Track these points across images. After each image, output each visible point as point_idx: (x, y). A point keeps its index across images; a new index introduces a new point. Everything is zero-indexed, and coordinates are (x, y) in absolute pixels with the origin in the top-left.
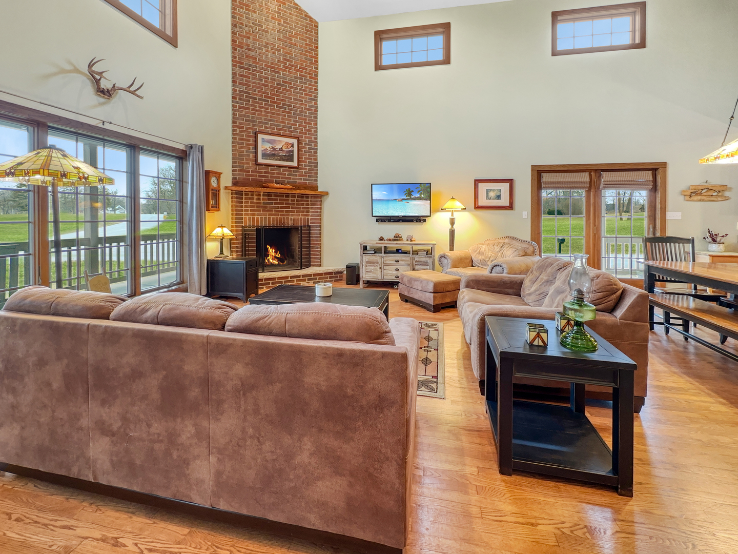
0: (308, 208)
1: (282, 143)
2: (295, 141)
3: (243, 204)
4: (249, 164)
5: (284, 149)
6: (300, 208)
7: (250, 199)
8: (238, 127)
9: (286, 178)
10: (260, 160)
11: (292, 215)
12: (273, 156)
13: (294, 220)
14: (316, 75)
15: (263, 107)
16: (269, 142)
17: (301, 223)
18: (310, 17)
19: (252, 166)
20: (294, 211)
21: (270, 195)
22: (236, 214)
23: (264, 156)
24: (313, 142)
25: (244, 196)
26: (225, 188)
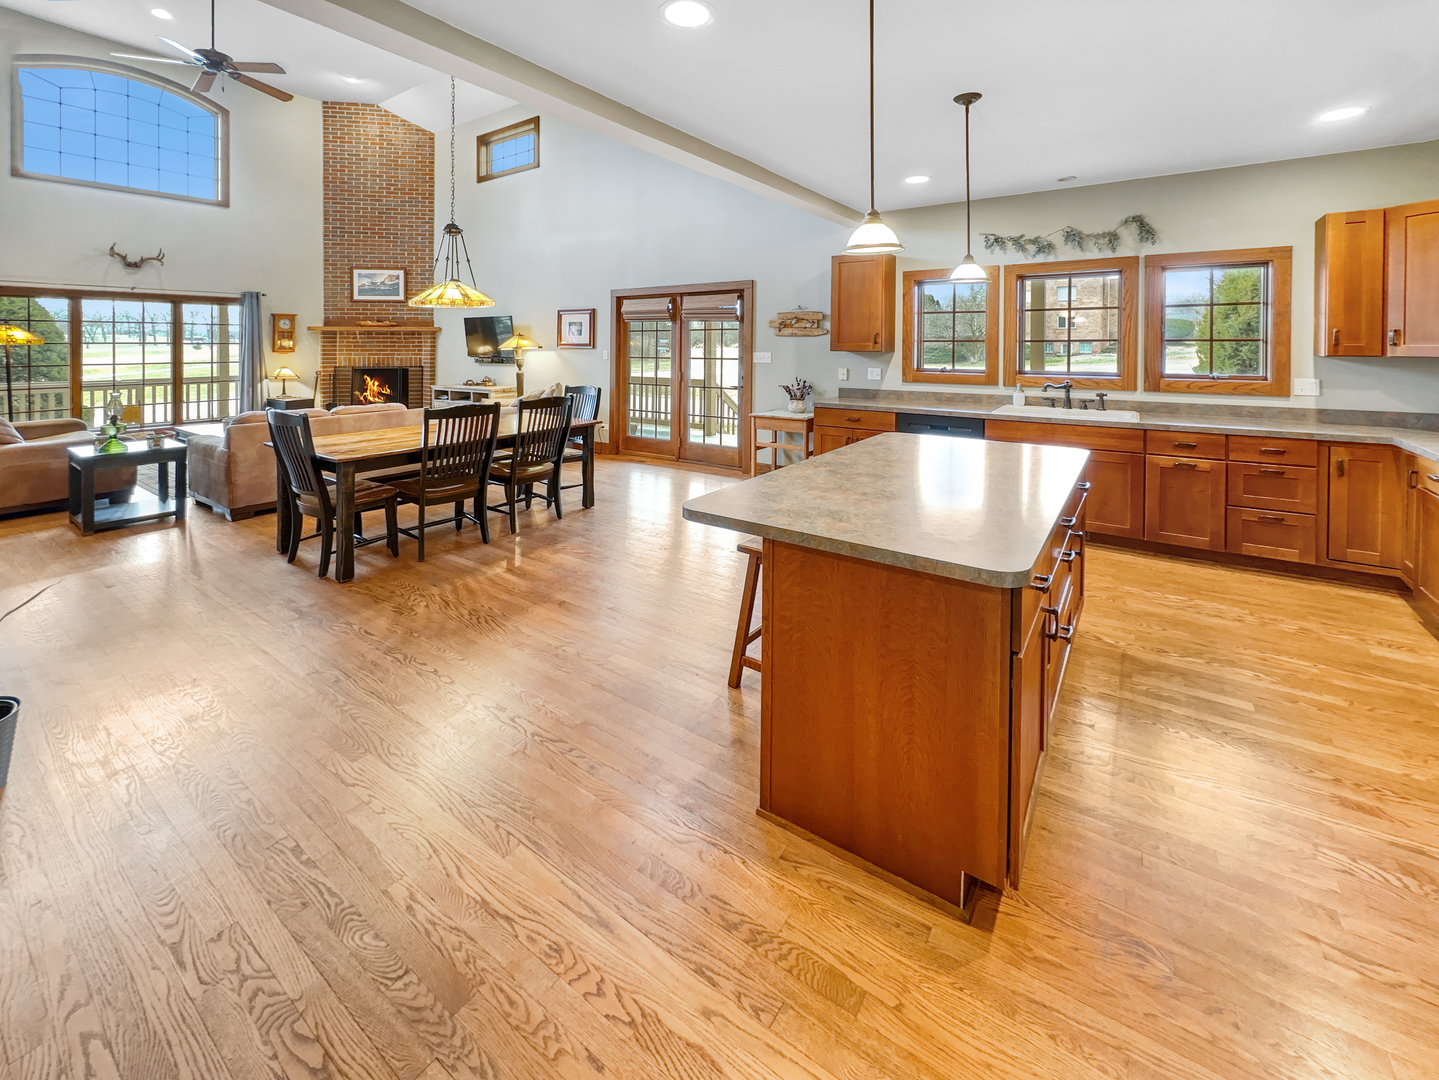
0: (420, 346)
1: (383, 276)
2: (401, 273)
3: (338, 344)
4: (343, 301)
5: (386, 282)
6: (409, 346)
7: (345, 338)
8: (331, 265)
9: (390, 314)
10: (356, 297)
11: (398, 355)
12: (372, 291)
13: (402, 359)
14: (432, 194)
15: (360, 241)
16: (367, 276)
17: (411, 363)
18: (423, 130)
19: (346, 303)
20: (401, 351)
21: (370, 333)
22: (328, 354)
23: (361, 292)
24: (427, 271)
25: (338, 336)
26: (309, 328)
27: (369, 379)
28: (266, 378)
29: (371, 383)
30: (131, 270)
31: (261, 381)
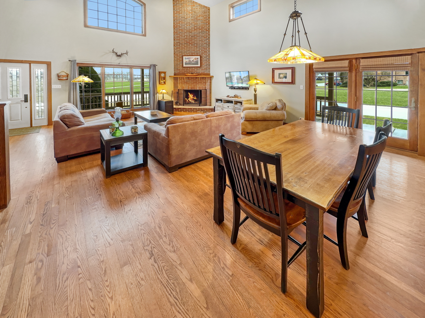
0: (206, 82)
1: (193, 58)
2: (199, 57)
3: (178, 82)
5: (194, 60)
6: (202, 82)
7: (181, 80)
8: (176, 55)
9: (196, 71)
10: (184, 66)
12: (189, 63)
13: (199, 87)
14: (209, 29)
15: (185, 46)
16: (188, 58)
17: (202, 88)
18: (206, 7)
19: (181, 68)
20: (199, 84)
21: (188, 78)
22: (175, 85)
23: (186, 64)
24: (208, 56)
25: (178, 79)
26: (170, 76)
27: (190, 94)
28: (158, 93)
29: (190, 95)
30: (118, 58)
31: (156, 94)
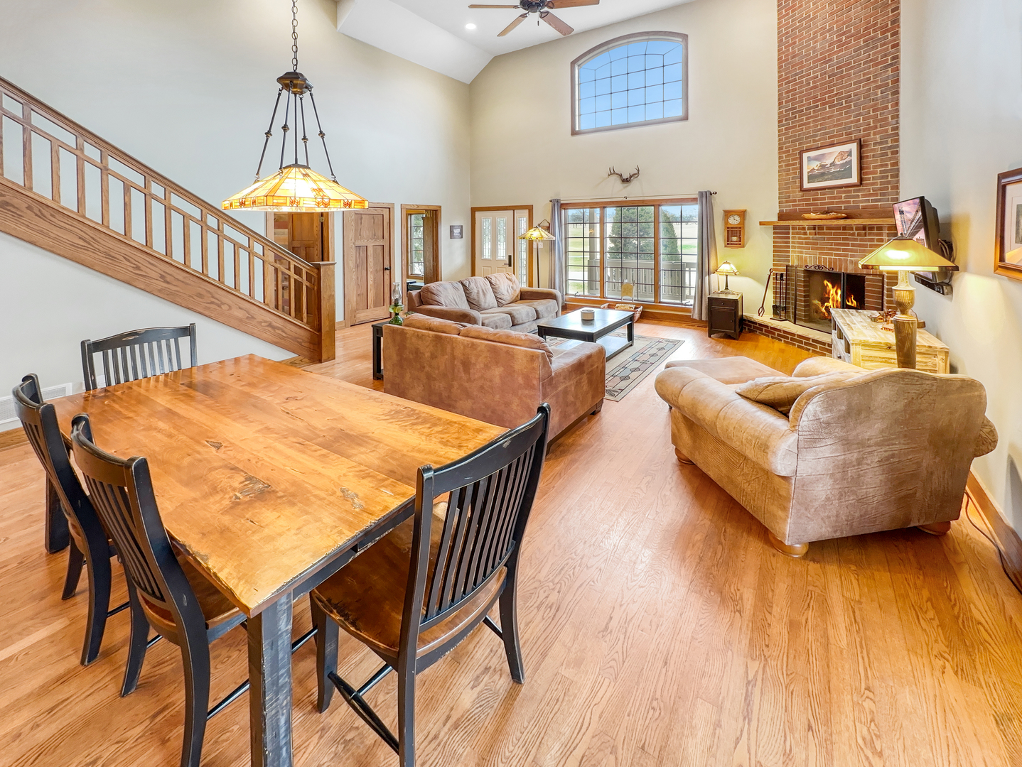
1: (832, 155)
2: (853, 147)
3: (791, 240)
4: (794, 191)
5: (837, 162)
6: (865, 246)
7: (797, 234)
8: (784, 152)
9: (843, 203)
11: (852, 256)
12: (821, 176)
13: (856, 262)
15: (811, 117)
16: (816, 159)
19: (798, 194)
20: (856, 252)
21: (821, 228)
22: (780, 250)
23: (811, 179)
25: (791, 231)
26: (761, 223)
